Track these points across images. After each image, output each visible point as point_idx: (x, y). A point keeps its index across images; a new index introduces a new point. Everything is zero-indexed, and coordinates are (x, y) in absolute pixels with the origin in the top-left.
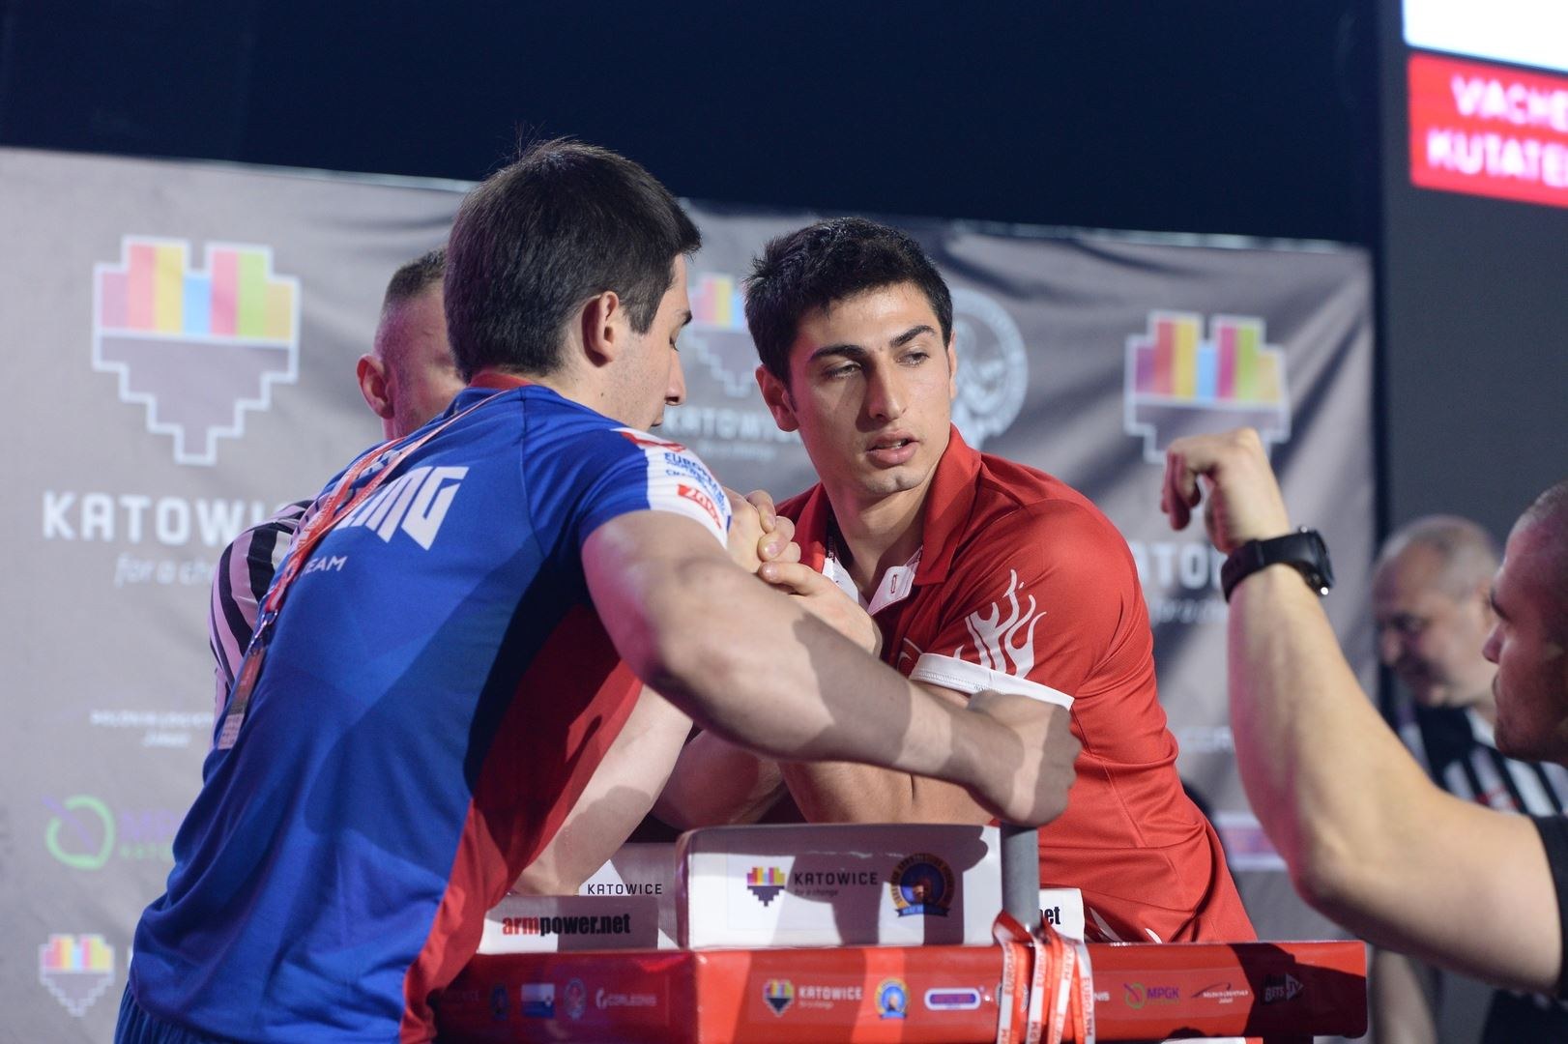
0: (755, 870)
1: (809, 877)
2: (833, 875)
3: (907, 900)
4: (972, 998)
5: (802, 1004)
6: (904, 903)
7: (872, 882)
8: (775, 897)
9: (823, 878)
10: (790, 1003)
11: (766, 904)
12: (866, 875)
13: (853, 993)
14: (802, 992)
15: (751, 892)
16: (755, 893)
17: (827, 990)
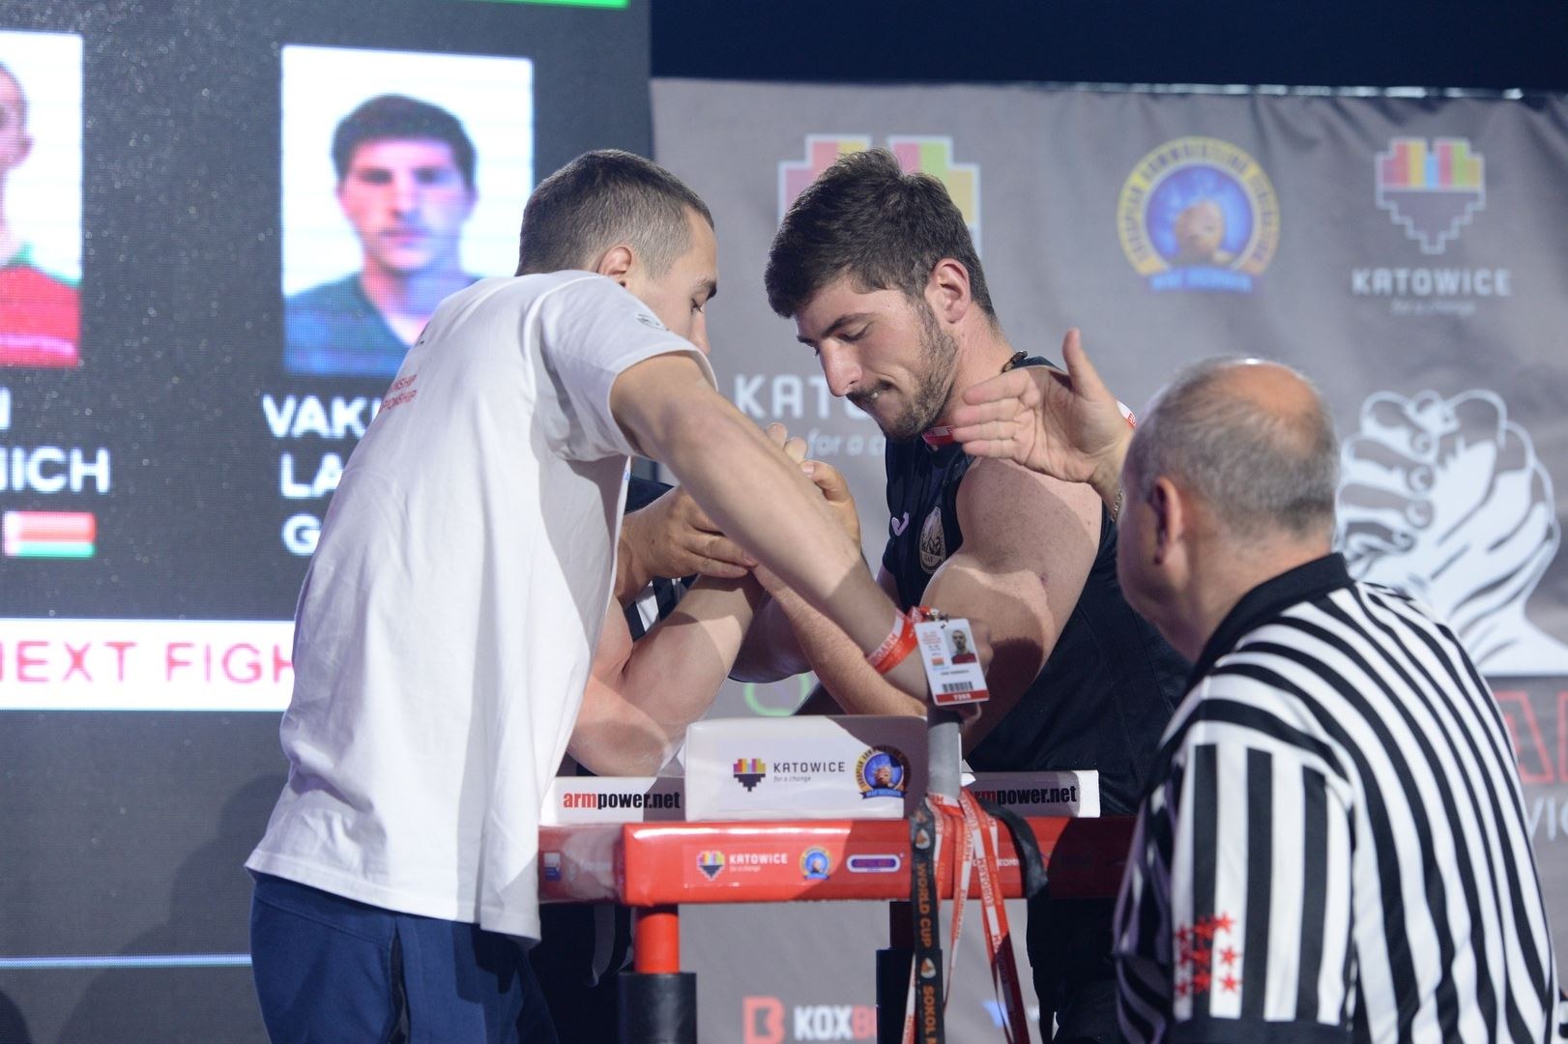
0: (740, 761)
1: (786, 766)
2: (806, 764)
3: (870, 785)
4: (892, 863)
5: (733, 869)
6: (868, 787)
7: (840, 770)
8: (758, 784)
9: (798, 767)
10: (721, 869)
11: (750, 790)
12: (834, 763)
13: (779, 858)
14: (732, 859)
15: (737, 779)
16: (740, 781)
17: (754, 856)
